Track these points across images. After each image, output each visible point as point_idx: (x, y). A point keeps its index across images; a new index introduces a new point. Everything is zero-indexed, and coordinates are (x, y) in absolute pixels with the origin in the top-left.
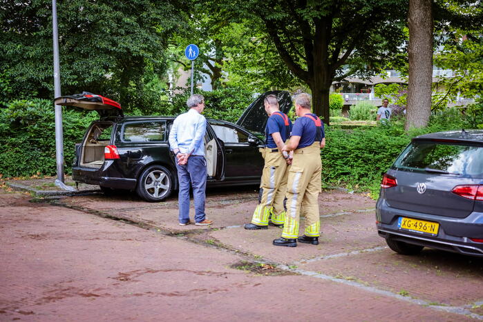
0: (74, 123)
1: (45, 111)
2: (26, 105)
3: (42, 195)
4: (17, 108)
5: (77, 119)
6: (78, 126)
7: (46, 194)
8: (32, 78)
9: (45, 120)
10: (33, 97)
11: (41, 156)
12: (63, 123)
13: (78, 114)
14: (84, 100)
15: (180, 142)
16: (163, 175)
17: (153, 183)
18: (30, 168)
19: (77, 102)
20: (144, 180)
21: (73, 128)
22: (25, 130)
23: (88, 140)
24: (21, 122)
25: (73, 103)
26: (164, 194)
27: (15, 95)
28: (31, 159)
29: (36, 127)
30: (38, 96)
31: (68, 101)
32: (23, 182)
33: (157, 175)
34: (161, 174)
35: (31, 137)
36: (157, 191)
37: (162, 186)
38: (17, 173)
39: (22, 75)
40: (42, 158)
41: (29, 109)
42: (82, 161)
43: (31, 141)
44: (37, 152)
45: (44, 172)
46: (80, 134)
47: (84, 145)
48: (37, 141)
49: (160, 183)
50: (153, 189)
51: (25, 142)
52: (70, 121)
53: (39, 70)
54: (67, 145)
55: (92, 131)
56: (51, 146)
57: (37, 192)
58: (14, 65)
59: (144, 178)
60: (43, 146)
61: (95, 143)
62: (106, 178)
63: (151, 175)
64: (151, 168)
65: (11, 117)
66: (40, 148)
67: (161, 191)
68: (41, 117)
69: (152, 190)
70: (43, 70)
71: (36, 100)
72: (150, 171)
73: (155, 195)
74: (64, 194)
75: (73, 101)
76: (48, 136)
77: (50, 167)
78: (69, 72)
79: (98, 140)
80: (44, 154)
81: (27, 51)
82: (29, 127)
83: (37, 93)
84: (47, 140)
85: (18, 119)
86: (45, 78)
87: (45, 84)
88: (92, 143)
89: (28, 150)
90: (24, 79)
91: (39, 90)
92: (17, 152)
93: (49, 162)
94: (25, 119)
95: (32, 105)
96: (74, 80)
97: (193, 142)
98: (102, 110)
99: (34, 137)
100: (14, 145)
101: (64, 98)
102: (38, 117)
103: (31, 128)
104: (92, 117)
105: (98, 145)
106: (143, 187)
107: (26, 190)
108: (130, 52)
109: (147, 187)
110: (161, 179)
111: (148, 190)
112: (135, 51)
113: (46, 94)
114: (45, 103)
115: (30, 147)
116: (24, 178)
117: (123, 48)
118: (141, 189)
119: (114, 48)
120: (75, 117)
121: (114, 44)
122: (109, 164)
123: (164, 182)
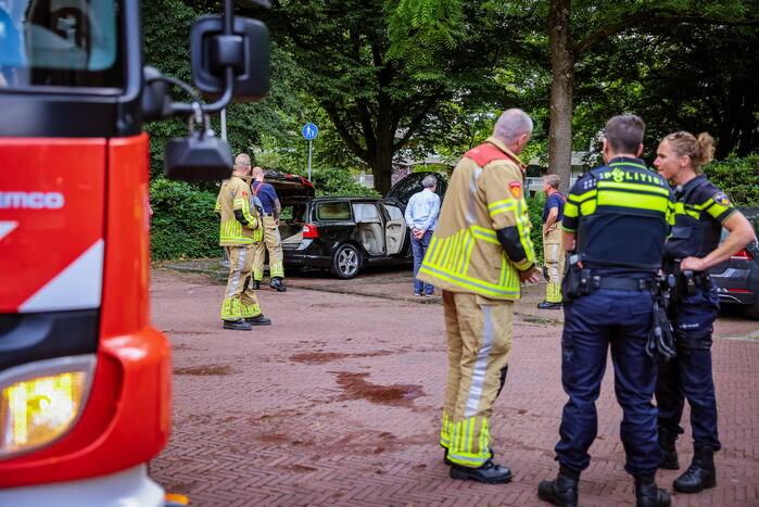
2: (171, 184)
4: (163, 188)
11: (187, 237)
15: (417, 217)
16: (352, 253)
17: (345, 260)
18: (176, 251)
20: (337, 258)
22: (173, 211)
24: (169, 202)
26: (354, 270)
28: (177, 242)
33: (348, 253)
35: (178, 218)
36: (348, 268)
37: (352, 264)
38: (165, 256)
40: (187, 240)
44: (183, 234)
45: (189, 255)
50: (345, 266)
51: (172, 223)
59: (338, 256)
60: (188, 228)
63: (343, 253)
64: (342, 247)
67: (351, 268)
69: (344, 268)
72: (342, 250)
73: (347, 273)
77: (195, 249)
94: (173, 200)
95: (177, 185)
97: (430, 218)
99: (181, 218)
103: (178, 208)
106: (337, 264)
109: (341, 264)
110: (350, 257)
111: (341, 267)
115: (176, 229)
116: (170, 261)
118: (336, 266)
122: (308, 242)
123: (353, 260)
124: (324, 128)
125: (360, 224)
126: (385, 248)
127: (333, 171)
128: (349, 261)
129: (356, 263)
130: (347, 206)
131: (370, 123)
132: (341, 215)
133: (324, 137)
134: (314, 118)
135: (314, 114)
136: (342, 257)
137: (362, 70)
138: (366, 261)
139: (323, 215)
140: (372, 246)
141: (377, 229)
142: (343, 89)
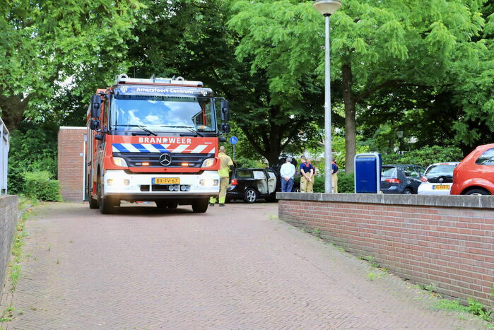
26: (254, 199)
33: (251, 192)
36: (251, 198)
63: (249, 192)
109: (248, 197)
122: (233, 187)
124: (241, 139)
125: (256, 180)
126: (268, 191)
127: (245, 160)
128: (252, 195)
129: (255, 196)
130: (251, 172)
131: (266, 136)
132: (247, 176)
133: (242, 144)
134: (235, 133)
135: (235, 131)
136: (249, 194)
137: (261, 110)
138: (259, 196)
139: (240, 175)
140: (262, 190)
141: (264, 182)
142: (250, 119)
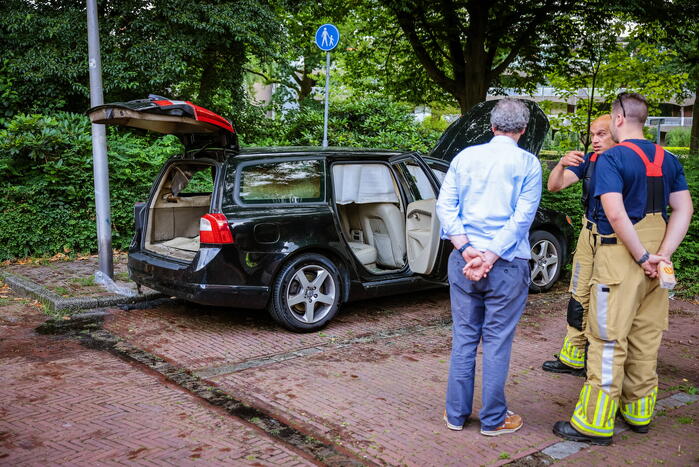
0: (132, 156)
1: (78, 135)
2: (41, 122)
3: (67, 309)
4: (22, 129)
5: (136, 151)
6: (138, 163)
7: (74, 308)
8: (55, 75)
9: (79, 152)
10: (57, 110)
11: (71, 217)
12: (110, 158)
13: (139, 141)
14: (154, 111)
16: (322, 273)
17: (302, 291)
18: (50, 241)
19: (136, 116)
20: (284, 288)
21: (130, 166)
22: (41, 171)
23: (161, 196)
25: (128, 119)
27: (24, 106)
28: (52, 224)
29: (59, 165)
30: (65, 109)
31: (117, 114)
32: (35, 272)
33: (312, 274)
34: (319, 273)
35: (50, 183)
36: (310, 308)
37: (321, 298)
38: (27, 250)
39: (35, 69)
40: (73, 222)
41: (46, 132)
42: (148, 238)
43: (52, 192)
44: (63, 211)
45: (77, 248)
46: (143, 176)
47: (152, 206)
48: (64, 191)
49: (317, 291)
50: (302, 305)
51: (39, 193)
52: (123, 154)
53: (68, 61)
54: (118, 198)
55: (169, 178)
56: (89, 199)
57: (57, 303)
58: (22, 52)
59: (285, 283)
60: (75, 200)
61: (175, 202)
62: (203, 287)
63: (300, 275)
64: (299, 260)
65: (12, 146)
66: (70, 203)
67: (319, 306)
68: (70, 146)
69: (301, 309)
70: (74, 62)
71: (62, 115)
72: (297, 267)
73: (307, 318)
74: (113, 304)
75: (128, 114)
76: (84, 181)
77: (88, 237)
78: (121, 66)
79: (180, 195)
80: (76, 215)
81: (45, 26)
82: (46, 166)
83: (63, 102)
84: (81, 187)
85: (26, 151)
86: (79, 77)
87: (78, 87)
88: (169, 201)
89: (45, 207)
90: (39, 76)
91: (67, 97)
92: (24, 211)
93: (86, 228)
94: (39, 150)
95: (51, 124)
96: (132, 80)
98: (188, 135)
99: (58, 183)
100: (18, 199)
101: (107, 107)
102: (63, 147)
103: (51, 166)
104: (164, 146)
105: (180, 205)
106: (284, 302)
107: (35, 296)
108: (230, 33)
109: (292, 301)
110: (318, 282)
111: (293, 307)
112: (239, 32)
113: (78, 104)
114: (77, 121)
115: (49, 202)
116: (37, 261)
117: (220, 24)
118: (279, 306)
119: (204, 24)
120: (133, 146)
121: (203, 18)
122: (208, 255)
123: (324, 289)
125: (346, 208)
128: (313, 292)
129: (332, 295)
136: (298, 285)
138: (356, 289)
141: (390, 214)
